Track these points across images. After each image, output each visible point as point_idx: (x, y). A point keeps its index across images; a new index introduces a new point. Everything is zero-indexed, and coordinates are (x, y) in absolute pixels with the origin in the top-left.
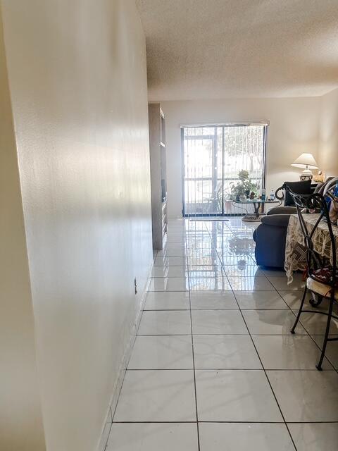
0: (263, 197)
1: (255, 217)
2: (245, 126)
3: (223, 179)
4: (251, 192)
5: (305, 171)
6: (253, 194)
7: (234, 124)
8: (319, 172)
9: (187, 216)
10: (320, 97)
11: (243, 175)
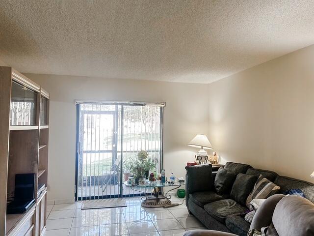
0: (163, 179)
1: (154, 201)
2: (142, 105)
3: (122, 152)
4: (150, 173)
5: (201, 151)
6: (152, 175)
7: (133, 103)
8: (214, 153)
9: (80, 199)
10: (209, 84)
11: (143, 155)
